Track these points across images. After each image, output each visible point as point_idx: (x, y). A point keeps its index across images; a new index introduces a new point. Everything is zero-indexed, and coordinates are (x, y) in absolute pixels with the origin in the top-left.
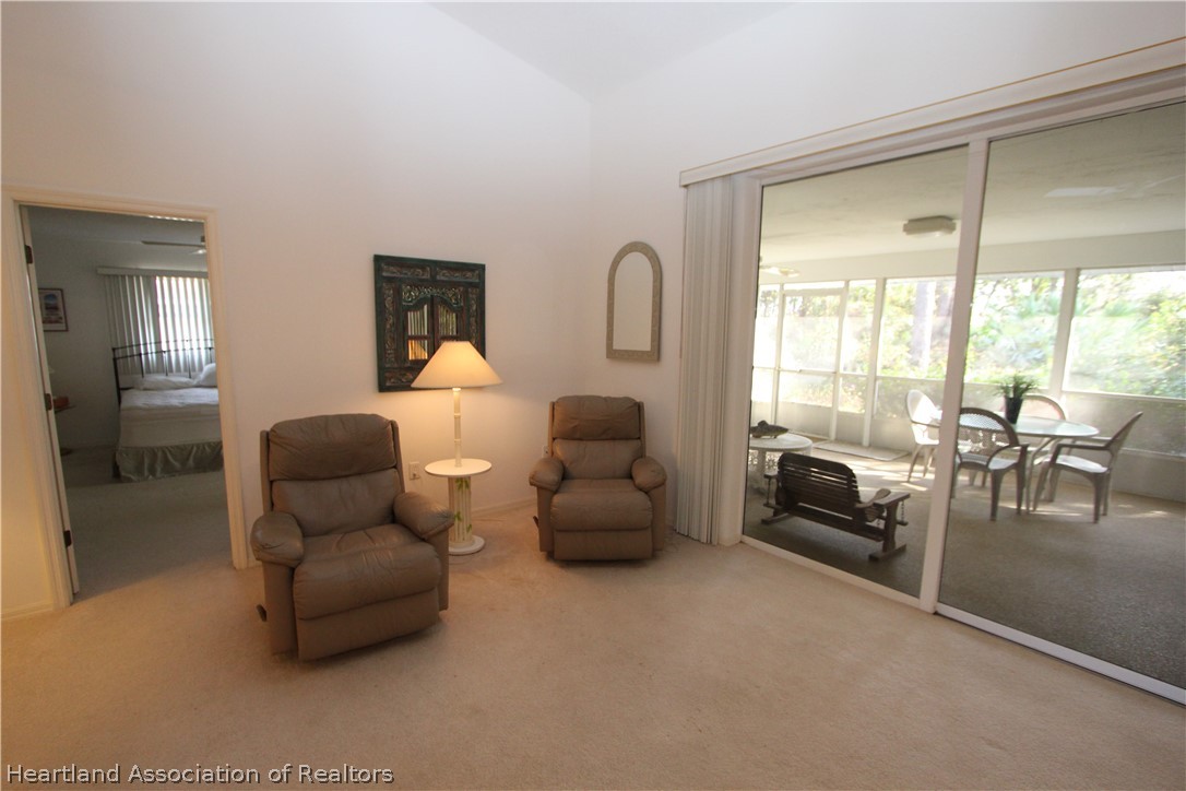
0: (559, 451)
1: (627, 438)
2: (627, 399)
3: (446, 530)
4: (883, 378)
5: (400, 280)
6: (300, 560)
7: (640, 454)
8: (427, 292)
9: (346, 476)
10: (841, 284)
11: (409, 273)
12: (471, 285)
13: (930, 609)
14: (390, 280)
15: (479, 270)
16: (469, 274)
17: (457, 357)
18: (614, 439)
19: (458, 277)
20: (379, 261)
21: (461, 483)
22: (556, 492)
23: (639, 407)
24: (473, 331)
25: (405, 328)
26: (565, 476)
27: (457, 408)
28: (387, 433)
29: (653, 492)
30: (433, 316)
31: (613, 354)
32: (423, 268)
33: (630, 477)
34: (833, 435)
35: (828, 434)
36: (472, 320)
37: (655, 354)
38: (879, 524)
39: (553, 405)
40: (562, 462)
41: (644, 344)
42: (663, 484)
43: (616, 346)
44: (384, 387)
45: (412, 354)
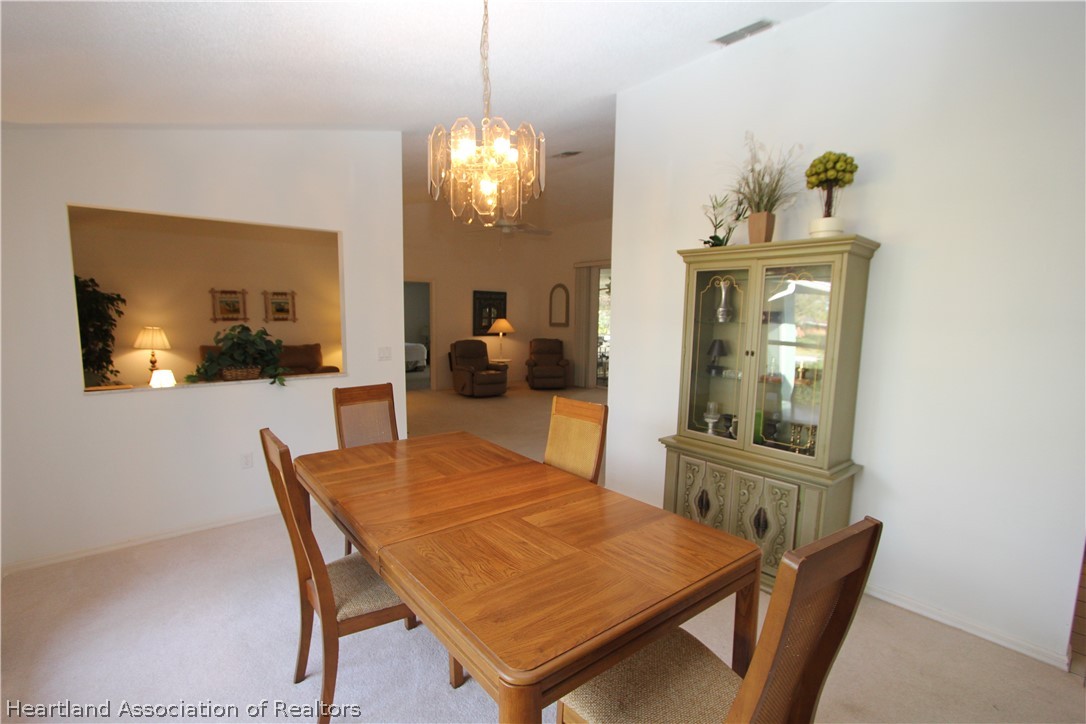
0: (533, 358)
1: (557, 353)
2: (557, 340)
3: (506, 371)
5: (481, 298)
7: (562, 358)
8: (488, 302)
9: (474, 357)
11: (483, 296)
12: (503, 300)
14: (478, 299)
15: (505, 294)
16: (501, 296)
17: (502, 325)
18: (552, 353)
19: (498, 297)
20: (475, 293)
21: (503, 363)
22: (534, 367)
23: (561, 342)
24: (502, 315)
25: (481, 314)
26: (535, 365)
27: (500, 341)
28: (483, 345)
29: (565, 367)
30: (490, 311)
31: (552, 324)
32: (488, 294)
33: (558, 365)
36: (503, 312)
37: (566, 324)
39: (531, 342)
40: (535, 360)
41: (563, 321)
42: (568, 364)
43: (553, 321)
44: (475, 334)
45: (484, 324)
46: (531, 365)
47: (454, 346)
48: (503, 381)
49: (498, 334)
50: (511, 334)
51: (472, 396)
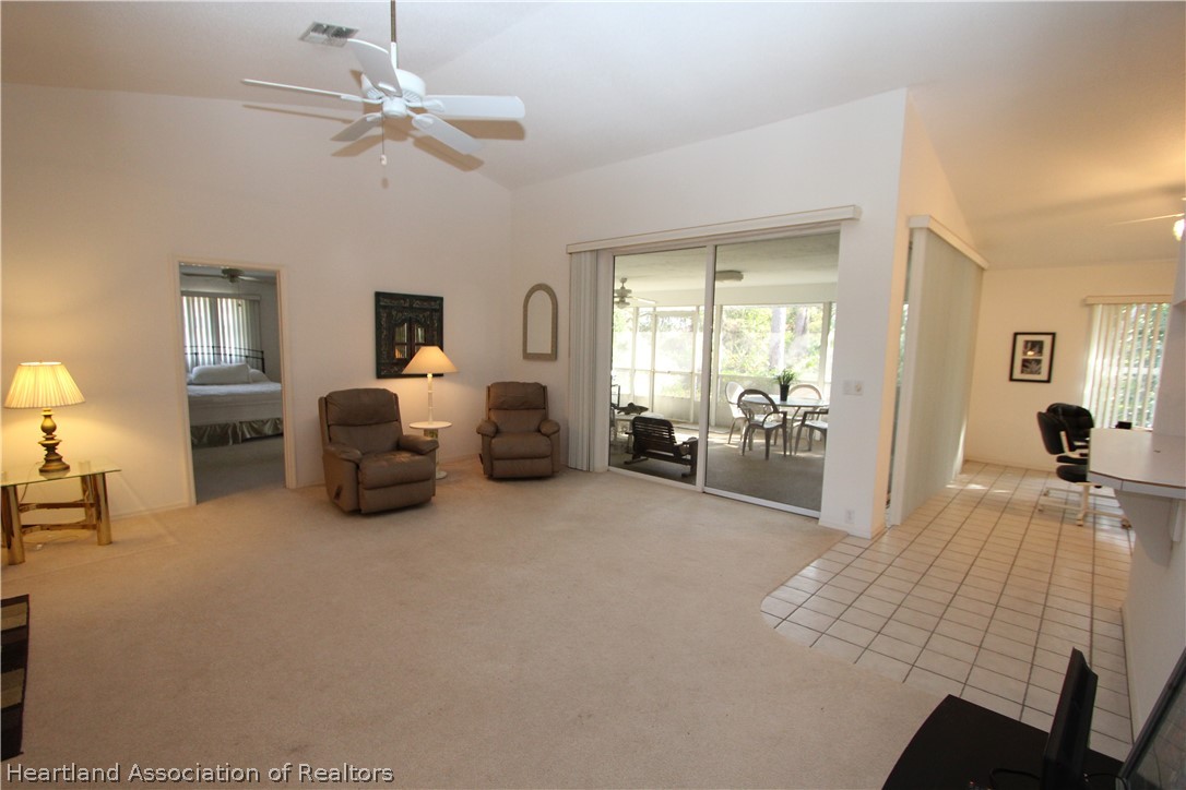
0: (493, 418)
1: (536, 408)
2: (537, 384)
3: (434, 450)
4: (723, 376)
5: (392, 307)
6: (361, 460)
7: (545, 418)
8: (407, 314)
9: (370, 425)
10: (694, 308)
11: (395, 303)
12: (436, 310)
13: (700, 490)
14: (385, 307)
15: (441, 300)
16: (433, 303)
17: (429, 357)
18: (528, 409)
19: (426, 305)
20: (379, 295)
21: (433, 432)
22: (494, 437)
23: (544, 389)
24: (436, 338)
25: (393, 338)
26: (497, 432)
27: (430, 388)
28: (391, 400)
29: (553, 436)
30: (411, 330)
31: (527, 356)
32: (405, 300)
33: (539, 431)
34: (692, 420)
35: (688, 419)
36: (435, 333)
37: (553, 356)
38: (689, 457)
39: (489, 388)
40: (495, 424)
41: (548, 350)
42: (558, 431)
43: (529, 351)
44: (380, 376)
45: (398, 355)
46: (490, 433)
47: (326, 403)
48: (428, 478)
49: (425, 376)
50: (450, 374)
51: (357, 512)
